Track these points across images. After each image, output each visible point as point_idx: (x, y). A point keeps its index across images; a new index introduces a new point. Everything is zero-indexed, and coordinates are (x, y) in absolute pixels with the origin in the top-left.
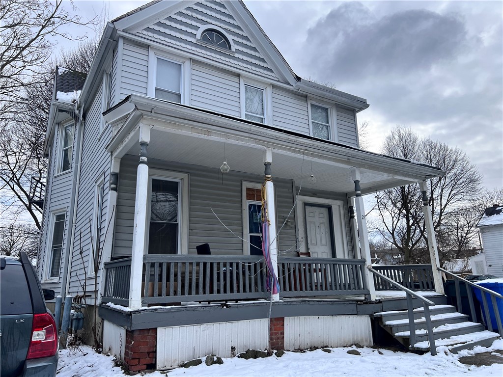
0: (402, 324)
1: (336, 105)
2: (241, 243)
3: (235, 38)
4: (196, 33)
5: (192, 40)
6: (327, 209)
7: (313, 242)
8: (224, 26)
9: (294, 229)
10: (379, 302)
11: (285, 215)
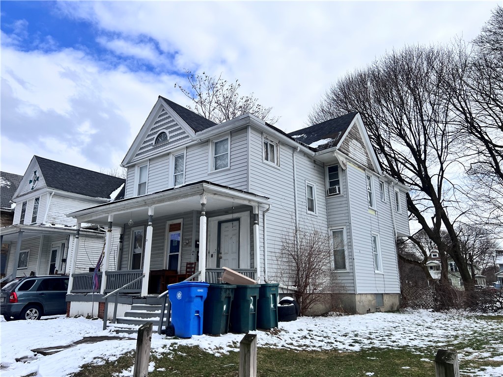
0: (130, 312)
1: (231, 133)
2: (163, 260)
3: (170, 130)
4: (153, 142)
5: (151, 147)
6: (238, 221)
7: (226, 251)
8: (166, 126)
9: (191, 246)
10: (145, 298)
11: (187, 237)
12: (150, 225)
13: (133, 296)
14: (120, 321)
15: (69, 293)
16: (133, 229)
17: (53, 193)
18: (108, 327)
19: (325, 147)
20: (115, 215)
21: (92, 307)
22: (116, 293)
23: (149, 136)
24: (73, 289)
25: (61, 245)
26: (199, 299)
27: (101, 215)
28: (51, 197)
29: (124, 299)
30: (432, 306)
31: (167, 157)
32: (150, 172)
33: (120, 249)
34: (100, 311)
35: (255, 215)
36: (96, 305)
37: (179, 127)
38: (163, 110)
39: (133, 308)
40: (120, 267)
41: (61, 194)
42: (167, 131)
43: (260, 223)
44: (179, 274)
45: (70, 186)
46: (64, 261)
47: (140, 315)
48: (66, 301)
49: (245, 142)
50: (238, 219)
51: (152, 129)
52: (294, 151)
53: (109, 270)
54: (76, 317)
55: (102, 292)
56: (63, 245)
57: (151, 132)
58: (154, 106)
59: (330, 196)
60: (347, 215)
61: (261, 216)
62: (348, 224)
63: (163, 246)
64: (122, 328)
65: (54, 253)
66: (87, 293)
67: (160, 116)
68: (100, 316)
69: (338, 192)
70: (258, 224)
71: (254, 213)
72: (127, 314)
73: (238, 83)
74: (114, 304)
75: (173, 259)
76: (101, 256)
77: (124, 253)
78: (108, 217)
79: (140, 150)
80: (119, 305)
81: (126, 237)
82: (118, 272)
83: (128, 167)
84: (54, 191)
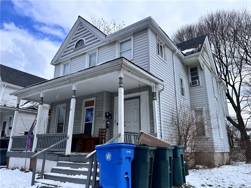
0: (56, 169)
1: (134, 34)
2: (80, 127)
3: (86, 38)
4: (74, 47)
5: (73, 50)
6: (139, 99)
7: (129, 121)
8: (83, 36)
9: (102, 116)
10: (68, 156)
11: (99, 110)
12: (73, 98)
13: (58, 155)
14: (47, 177)
15: (9, 150)
16: (58, 106)
17: (6, 85)
18: (36, 182)
19: (192, 52)
20: (45, 92)
21: (25, 162)
22: (45, 151)
23: (71, 43)
24: (12, 147)
25: (9, 118)
26: (128, 160)
27: (35, 92)
28: (4, 88)
29: (51, 156)
30: (245, 160)
31: (84, 56)
32: (71, 67)
33: (49, 120)
34: (31, 165)
35: (153, 93)
36: (28, 160)
37: (93, 35)
38: (81, 25)
39: (58, 165)
40: (48, 131)
41: (11, 86)
42: (84, 39)
43: (157, 99)
44: (93, 137)
45: (17, 82)
46: (10, 128)
47: (65, 172)
48: (7, 156)
49: (146, 39)
50: (139, 97)
51: (73, 39)
52: (173, 53)
53: (39, 134)
54: (12, 169)
55: (33, 150)
56: (11, 118)
57: (73, 41)
58: (75, 23)
59: (192, 87)
60: (205, 99)
61: (157, 94)
62: (206, 105)
63: (80, 117)
64: (48, 185)
65: (5, 123)
66: (22, 151)
67: (79, 30)
68: (31, 170)
69: (198, 84)
70: (156, 100)
71: (153, 91)
72: (53, 170)
73: (124, 24)
74: (42, 160)
75: (88, 127)
76: (34, 122)
77: (51, 122)
78: (40, 94)
79: (64, 53)
80: (47, 161)
81: (53, 111)
82: (47, 135)
83: (56, 65)
84: (7, 84)
